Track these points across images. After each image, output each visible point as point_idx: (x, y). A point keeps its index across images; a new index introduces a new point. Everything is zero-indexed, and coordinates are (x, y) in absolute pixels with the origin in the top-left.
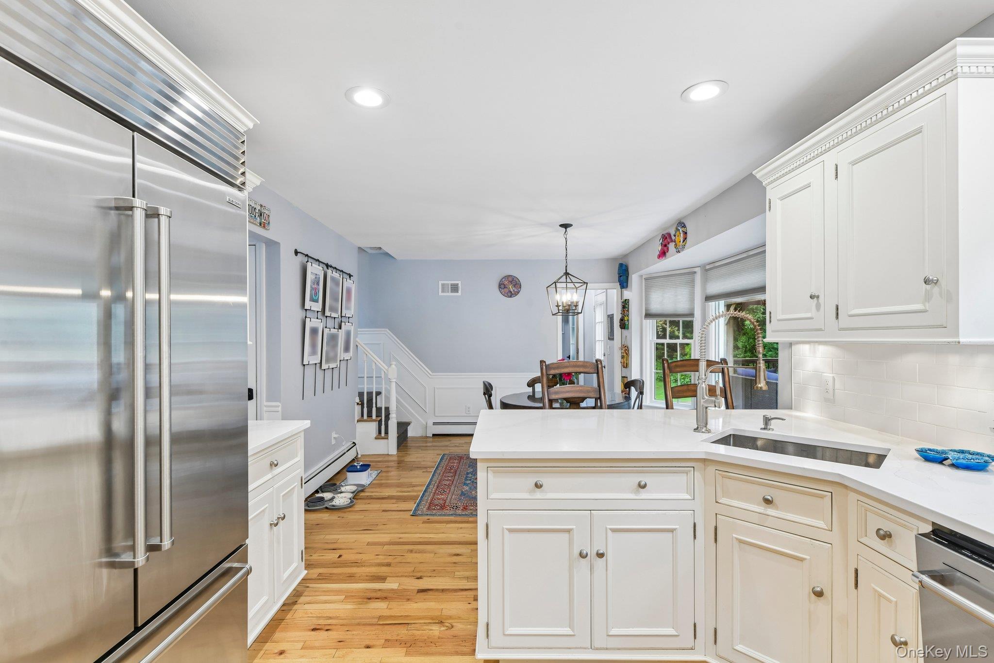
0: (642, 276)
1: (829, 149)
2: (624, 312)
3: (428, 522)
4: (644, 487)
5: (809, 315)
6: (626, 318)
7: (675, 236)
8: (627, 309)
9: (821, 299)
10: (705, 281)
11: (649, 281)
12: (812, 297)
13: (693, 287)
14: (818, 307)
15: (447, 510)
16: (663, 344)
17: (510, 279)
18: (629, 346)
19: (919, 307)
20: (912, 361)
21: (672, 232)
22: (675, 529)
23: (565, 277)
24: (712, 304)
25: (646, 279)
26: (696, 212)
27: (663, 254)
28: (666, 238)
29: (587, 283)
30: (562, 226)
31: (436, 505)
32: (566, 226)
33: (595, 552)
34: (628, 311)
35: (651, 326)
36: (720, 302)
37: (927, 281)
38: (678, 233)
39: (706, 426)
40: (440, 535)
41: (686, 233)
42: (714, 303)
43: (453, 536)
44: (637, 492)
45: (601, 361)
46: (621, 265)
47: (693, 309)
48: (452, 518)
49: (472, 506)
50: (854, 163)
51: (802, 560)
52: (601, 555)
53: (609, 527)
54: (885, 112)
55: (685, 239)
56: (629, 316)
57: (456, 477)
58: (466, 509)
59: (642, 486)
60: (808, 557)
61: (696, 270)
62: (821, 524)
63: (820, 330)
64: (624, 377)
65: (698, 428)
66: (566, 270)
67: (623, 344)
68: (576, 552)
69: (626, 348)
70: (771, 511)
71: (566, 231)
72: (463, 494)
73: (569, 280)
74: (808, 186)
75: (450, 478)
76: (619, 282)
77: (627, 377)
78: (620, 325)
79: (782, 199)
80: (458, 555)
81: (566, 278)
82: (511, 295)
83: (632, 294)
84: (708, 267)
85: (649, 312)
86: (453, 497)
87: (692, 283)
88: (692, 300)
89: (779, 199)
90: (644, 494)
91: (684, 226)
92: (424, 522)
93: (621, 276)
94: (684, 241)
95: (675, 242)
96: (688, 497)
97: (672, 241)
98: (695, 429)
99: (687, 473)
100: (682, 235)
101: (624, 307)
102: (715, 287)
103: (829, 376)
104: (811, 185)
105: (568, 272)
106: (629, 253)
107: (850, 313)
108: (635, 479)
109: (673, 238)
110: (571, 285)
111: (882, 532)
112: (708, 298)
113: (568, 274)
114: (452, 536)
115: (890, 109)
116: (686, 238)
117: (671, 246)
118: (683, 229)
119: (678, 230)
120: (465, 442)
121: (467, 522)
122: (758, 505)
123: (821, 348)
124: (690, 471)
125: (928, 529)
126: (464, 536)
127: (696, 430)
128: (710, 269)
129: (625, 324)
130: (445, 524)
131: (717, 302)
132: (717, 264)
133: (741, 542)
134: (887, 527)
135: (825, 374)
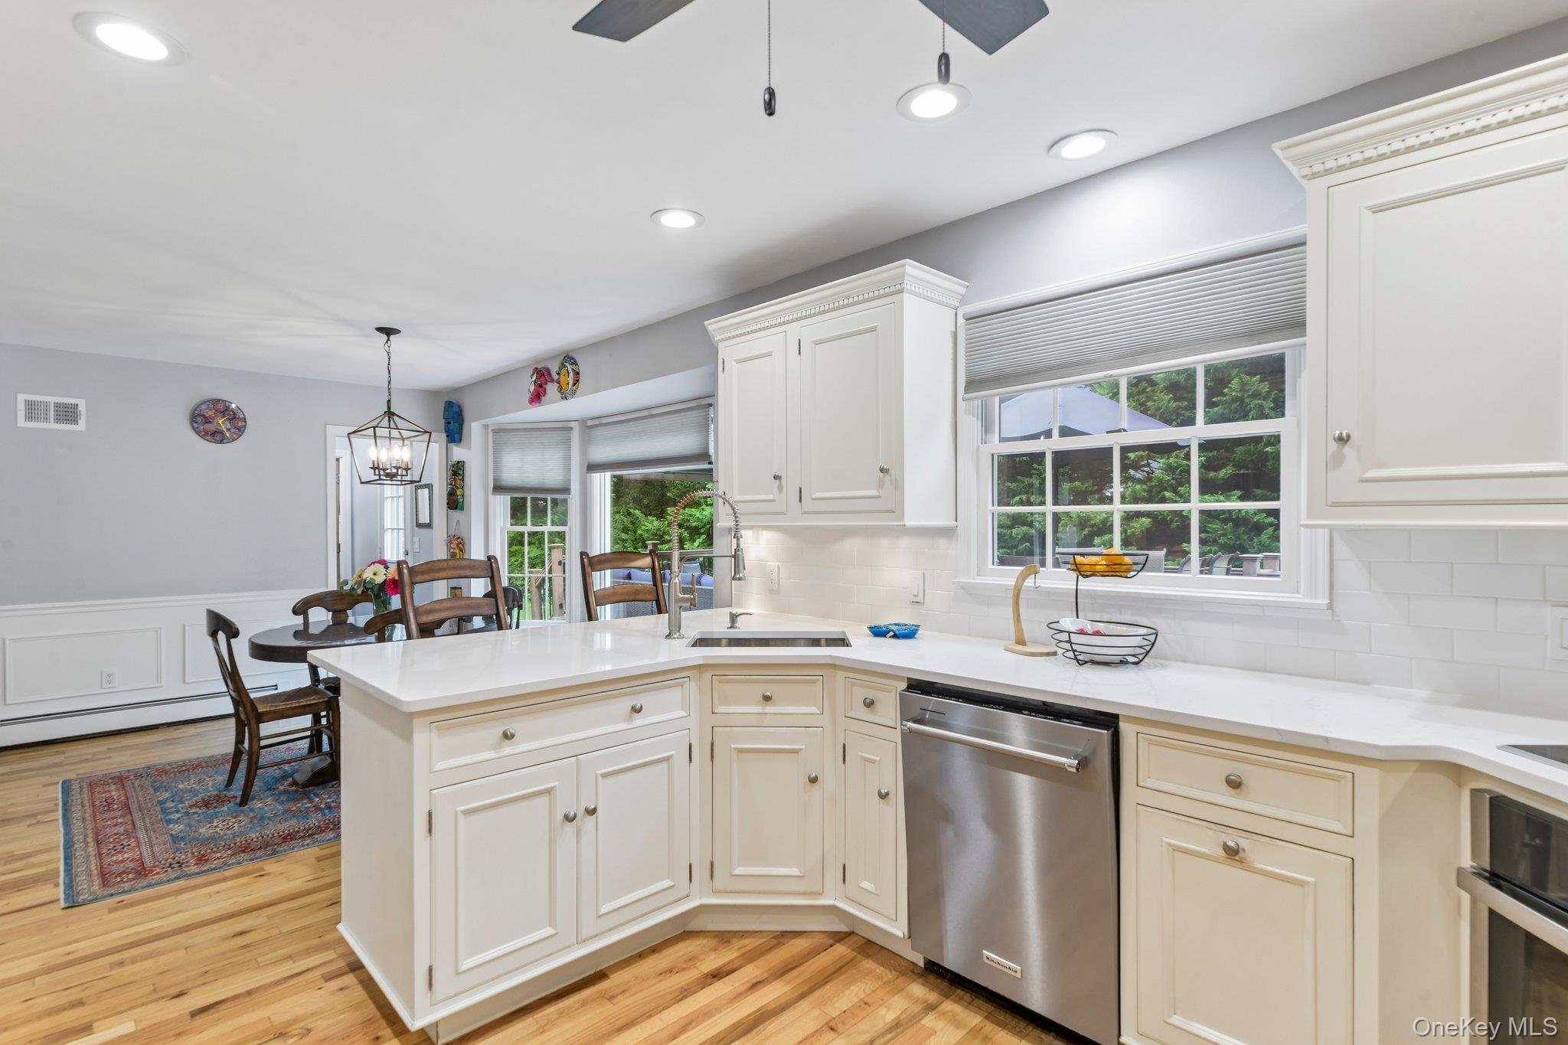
0: (488, 425)
1: (793, 321)
2: (455, 482)
3: (122, 906)
4: (639, 711)
5: (771, 497)
6: (459, 492)
7: (558, 374)
8: (461, 477)
9: (783, 481)
10: (586, 443)
11: (501, 435)
12: (775, 477)
13: (569, 449)
14: (780, 488)
15: (158, 873)
16: (522, 534)
17: (221, 407)
18: (465, 537)
19: (874, 493)
20: (851, 546)
21: (554, 368)
22: (671, 756)
23: (387, 418)
24: (596, 477)
25: (495, 431)
26: (595, 346)
27: (537, 397)
28: (543, 374)
29: (431, 433)
30: (380, 330)
31: (123, 873)
32: (388, 332)
33: (583, 809)
34: (463, 480)
35: (502, 504)
36: (606, 473)
37: (882, 470)
38: (564, 371)
39: (679, 631)
40: (173, 917)
41: (577, 373)
42: (598, 474)
43: (210, 910)
44: (630, 719)
45: (405, 562)
46: (449, 405)
47: (569, 481)
48: (182, 883)
49: (215, 852)
50: (817, 343)
51: (796, 751)
52: (591, 812)
53: (599, 772)
54: (846, 301)
55: (576, 382)
56: (465, 488)
57: (137, 815)
58: (206, 861)
59: (637, 710)
60: (803, 747)
61: (572, 424)
62: (814, 710)
63: (783, 513)
64: (455, 588)
65: (670, 633)
66: (389, 408)
67: (451, 533)
68: (560, 816)
69: (459, 540)
70: (770, 709)
71: (388, 340)
72: (175, 839)
73: (392, 425)
74: (769, 355)
75: (120, 821)
76: (446, 431)
77: (461, 588)
78: (448, 503)
79: (739, 361)
80: (242, 933)
81: (389, 421)
82: (216, 437)
83: (472, 453)
84: (590, 423)
85: (498, 483)
86: (156, 848)
87: (567, 443)
88: (567, 469)
89: (735, 361)
90: (639, 720)
91: (575, 363)
92: (111, 910)
93: (449, 423)
94: (574, 385)
95: (558, 382)
96: (683, 714)
97: (552, 381)
98: (667, 636)
99: (682, 686)
100: (571, 374)
101: (455, 474)
102: (602, 452)
103: (773, 564)
104: (773, 354)
105: (392, 410)
106: (462, 387)
107: (814, 496)
108: (627, 703)
109: (556, 377)
110: (395, 433)
111: (868, 701)
112: (593, 467)
113: (393, 414)
114: (204, 910)
115: (851, 300)
116: (578, 381)
117: (552, 389)
118: (574, 367)
119: (563, 366)
120: (108, 749)
121: (225, 879)
122: (756, 705)
123: (766, 535)
124: (685, 682)
125: (904, 685)
126: (235, 902)
127: (669, 636)
128: (591, 426)
129: (457, 501)
130: (173, 898)
131: (603, 474)
132: (604, 421)
133: (740, 751)
134: (871, 694)
135: (769, 563)
